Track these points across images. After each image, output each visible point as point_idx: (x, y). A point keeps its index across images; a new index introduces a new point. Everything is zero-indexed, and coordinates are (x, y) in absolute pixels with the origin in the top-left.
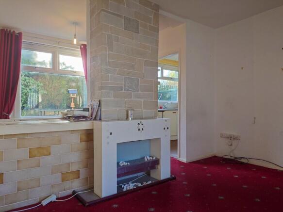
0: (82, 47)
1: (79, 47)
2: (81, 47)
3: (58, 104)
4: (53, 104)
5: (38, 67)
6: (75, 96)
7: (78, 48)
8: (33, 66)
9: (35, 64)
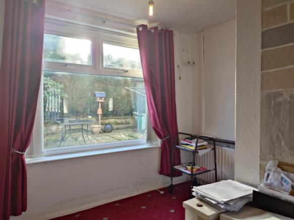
0: (141, 29)
1: (135, 29)
2: (138, 29)
3: (80, 109)
4: (74, 109)
5: (70, 64)
6: (103, 101)
7: (133, 32)
8: (62, 61)
9: (64, 58)
